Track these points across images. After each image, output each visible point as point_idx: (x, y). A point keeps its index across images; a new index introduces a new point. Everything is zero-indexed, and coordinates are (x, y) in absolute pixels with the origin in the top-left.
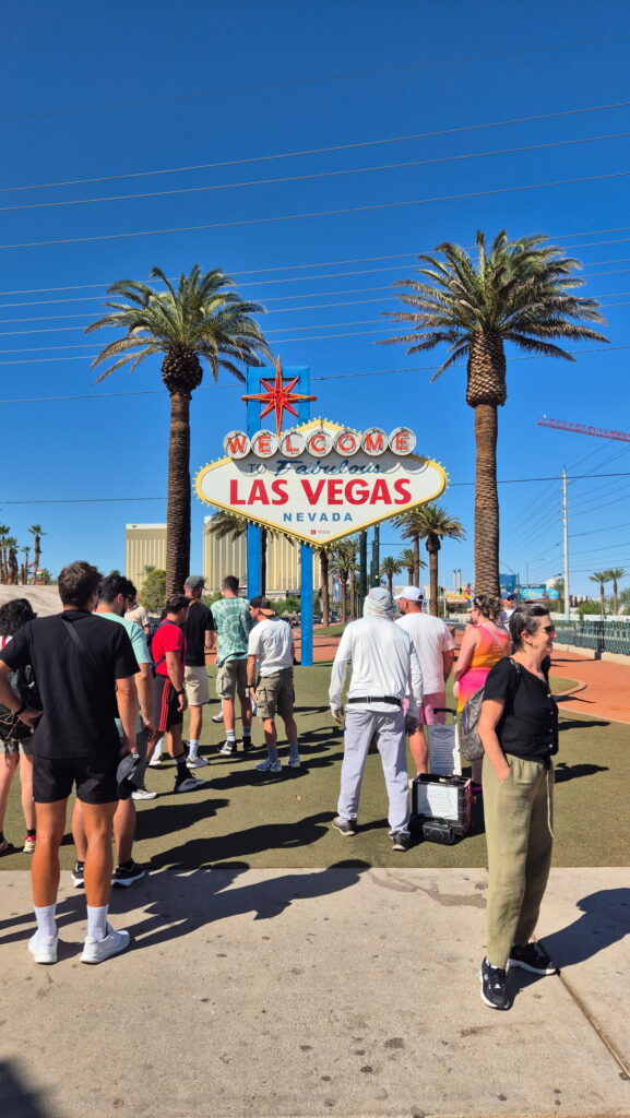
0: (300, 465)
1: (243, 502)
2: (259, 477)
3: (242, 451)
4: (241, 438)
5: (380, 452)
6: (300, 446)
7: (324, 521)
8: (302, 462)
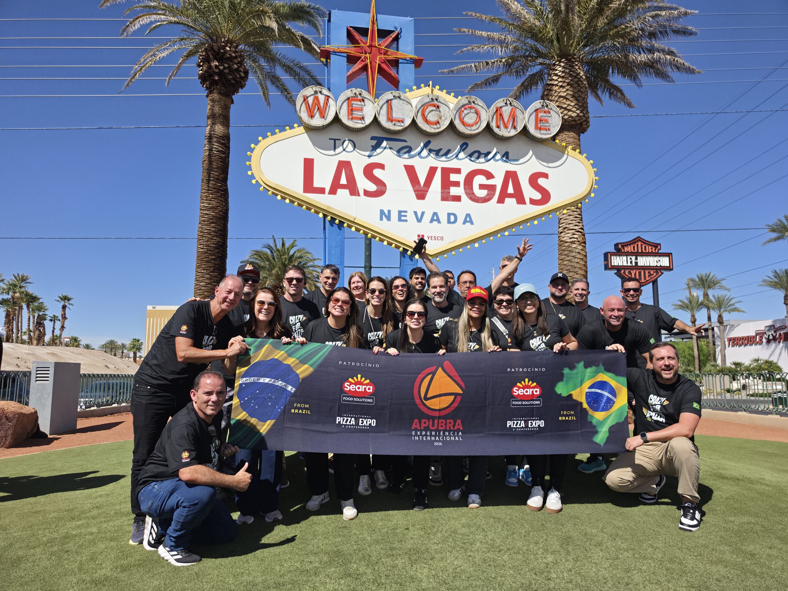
0: (402, 144)
1: (321, 191)
2: (344, 157)
3: (323, 116)
4: (322, 98)
5: (513, 133)
6: (406, 115)
7: (435, 223)
8: (405, 141)
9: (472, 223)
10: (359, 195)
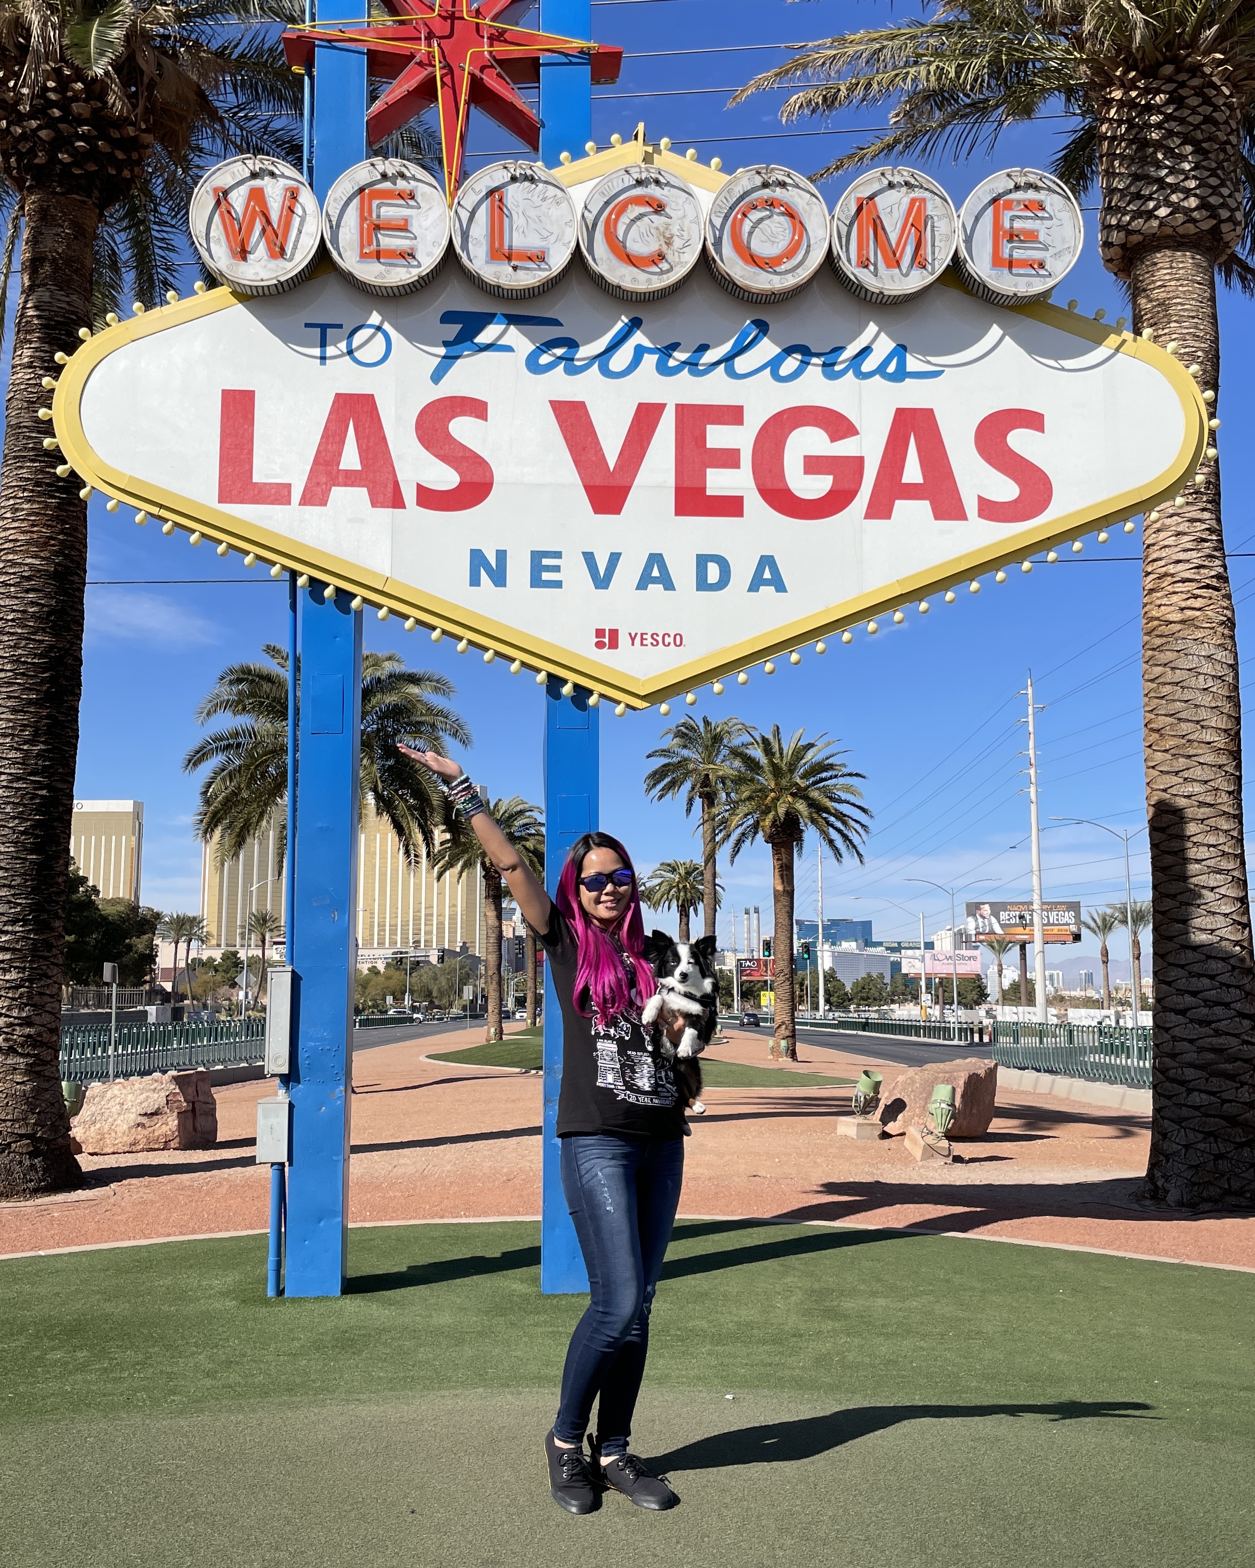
1: (278, 494)
2: (355, 381)
3: (279, 251)
4: (274, 191)
5: (916, 281)
6: (552, 239)
7: (655, 589)
8: (555, 323)
9: (780, 587)
10: (403, 506)
